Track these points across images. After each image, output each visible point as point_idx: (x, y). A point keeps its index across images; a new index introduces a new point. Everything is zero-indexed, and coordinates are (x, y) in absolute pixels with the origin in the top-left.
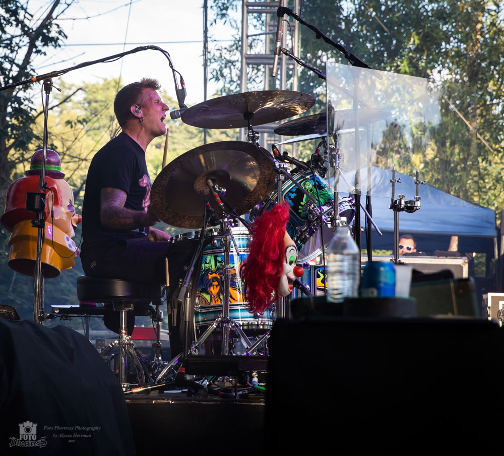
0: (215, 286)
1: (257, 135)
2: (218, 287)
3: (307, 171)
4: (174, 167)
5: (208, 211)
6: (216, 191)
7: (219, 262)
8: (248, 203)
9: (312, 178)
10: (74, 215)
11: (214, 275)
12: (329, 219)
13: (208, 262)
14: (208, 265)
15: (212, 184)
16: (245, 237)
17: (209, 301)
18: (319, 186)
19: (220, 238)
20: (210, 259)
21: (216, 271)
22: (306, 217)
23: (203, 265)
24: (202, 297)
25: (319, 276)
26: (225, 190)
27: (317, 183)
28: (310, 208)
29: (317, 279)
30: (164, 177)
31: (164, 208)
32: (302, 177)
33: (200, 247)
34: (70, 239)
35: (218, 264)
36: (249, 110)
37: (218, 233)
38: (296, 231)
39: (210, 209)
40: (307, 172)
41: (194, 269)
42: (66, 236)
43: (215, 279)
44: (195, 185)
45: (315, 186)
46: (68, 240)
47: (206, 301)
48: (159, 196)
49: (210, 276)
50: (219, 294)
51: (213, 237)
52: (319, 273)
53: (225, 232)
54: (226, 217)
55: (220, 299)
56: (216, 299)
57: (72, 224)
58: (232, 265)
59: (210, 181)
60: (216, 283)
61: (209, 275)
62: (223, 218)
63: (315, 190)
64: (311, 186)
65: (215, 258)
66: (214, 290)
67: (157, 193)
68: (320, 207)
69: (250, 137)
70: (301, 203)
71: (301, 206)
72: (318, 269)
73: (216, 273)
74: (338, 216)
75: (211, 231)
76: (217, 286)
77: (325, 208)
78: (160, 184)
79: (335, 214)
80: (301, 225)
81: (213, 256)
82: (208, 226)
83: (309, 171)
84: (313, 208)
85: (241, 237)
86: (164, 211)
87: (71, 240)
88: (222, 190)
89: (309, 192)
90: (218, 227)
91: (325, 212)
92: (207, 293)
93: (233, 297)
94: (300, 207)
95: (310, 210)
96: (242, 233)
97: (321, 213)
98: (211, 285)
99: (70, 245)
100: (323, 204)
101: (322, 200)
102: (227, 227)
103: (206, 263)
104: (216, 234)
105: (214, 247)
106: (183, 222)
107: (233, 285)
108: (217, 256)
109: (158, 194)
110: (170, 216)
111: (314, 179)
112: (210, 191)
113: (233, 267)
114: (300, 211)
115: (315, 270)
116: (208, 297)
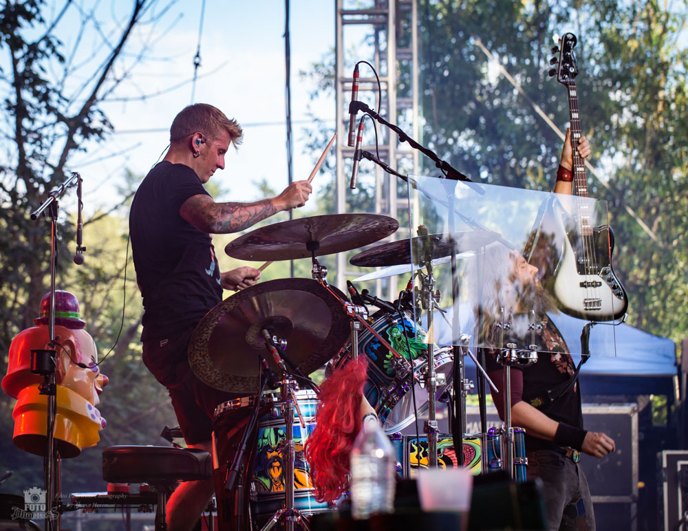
0: (276, 468)
1: (323, 270)
2: (280, 469)
3: (393, 313)
4: (217, 316)
5: (265, 370)
6: (274, 345)
7: (281, 436)
8: (319, 356)
9: (401, 322)
10: (97, 376)
11: (275, 453)
12: (422, 377)
13: (266, 437)
14: (266, 440)
15: (268, 335)
16: (314, 403)
17: (269, 487)
18: (410, 333)
19: (280, 406)
20: (269, 432)
21: (278, 447)
22: (393, 375)
23: (260, 441)
24: (259, 482)
25: (413, 450)
26: (286, 343)
27: (406, 329)
28: (397, 362)
29: (411, 454)
30: (205, 329)
31: (208, 369)
32: (387, 322)
33: (254, 418)
34: (93, 407)
35: (280, 439)
36: (313, 239)
37: (278, 399)
38: (381, 392)
39: (267, 367)
40: (394, 316)
41: (246, 447)
42: (88, 403)
43: (277, 458)
44: (246, 337)
45: (404, 332)
46: (90, 408)
47: (265, 486)
48: (200, 354)
49: (270, 455)
50: (281, 477)
51: (272, 404)
52: (414, 446)
53: (286, 397)
54: (287, 378)
55: (283, 484)
56: (278, 485)
57: (95, 387)
58: (297, 440)
59: (266, 331)
60: (277, 464)
61: (268, 453)
62: (283, 378)
63: (404, 338)
64: (399, 333)
65: (276, 431)
66: (276, 473)
67: (197, 350)
68: (410, 361)
69: (315, 273)
70: (387, 356)
71: (387, 359)
72: (412, 441)
73: (277, 451)
74: (433, 373)
75: (269, 396)
76: (278, 468)
77: (418, 362)
78: (201, 339)
79: (430, 370)
80: (388, 385)
81: (272, 429)
82: (266, 389)
83: (396, 314)
84: (402, 363)
85: (309, 402)
86: (209, 372)
87: (94, 409)
88: (282, 342)
89: (397, 341)
90: (278, 390)
91: (418, 367)
92: (267, 477)
93: (300, 481)
94: (385, 361)
95: (397, 365)
96: (310, 397)
97: (411, 369)
98: (271, 466)
99: (92, 416)
100: (415, 356)
101: (413, 352)
102: (289, 391)
103: (264, 438)
104: (275, 399)
105: (273, 417)
106: (234, 385)
107: (300, 466)
108: (279, 429)
109: (199, 352)
110: (217, 378)
111: (402, 324)
112: (266, 344)
113: (299, 442)
114: (385, 366)
115: (408, 441)
116: (267, 482)
